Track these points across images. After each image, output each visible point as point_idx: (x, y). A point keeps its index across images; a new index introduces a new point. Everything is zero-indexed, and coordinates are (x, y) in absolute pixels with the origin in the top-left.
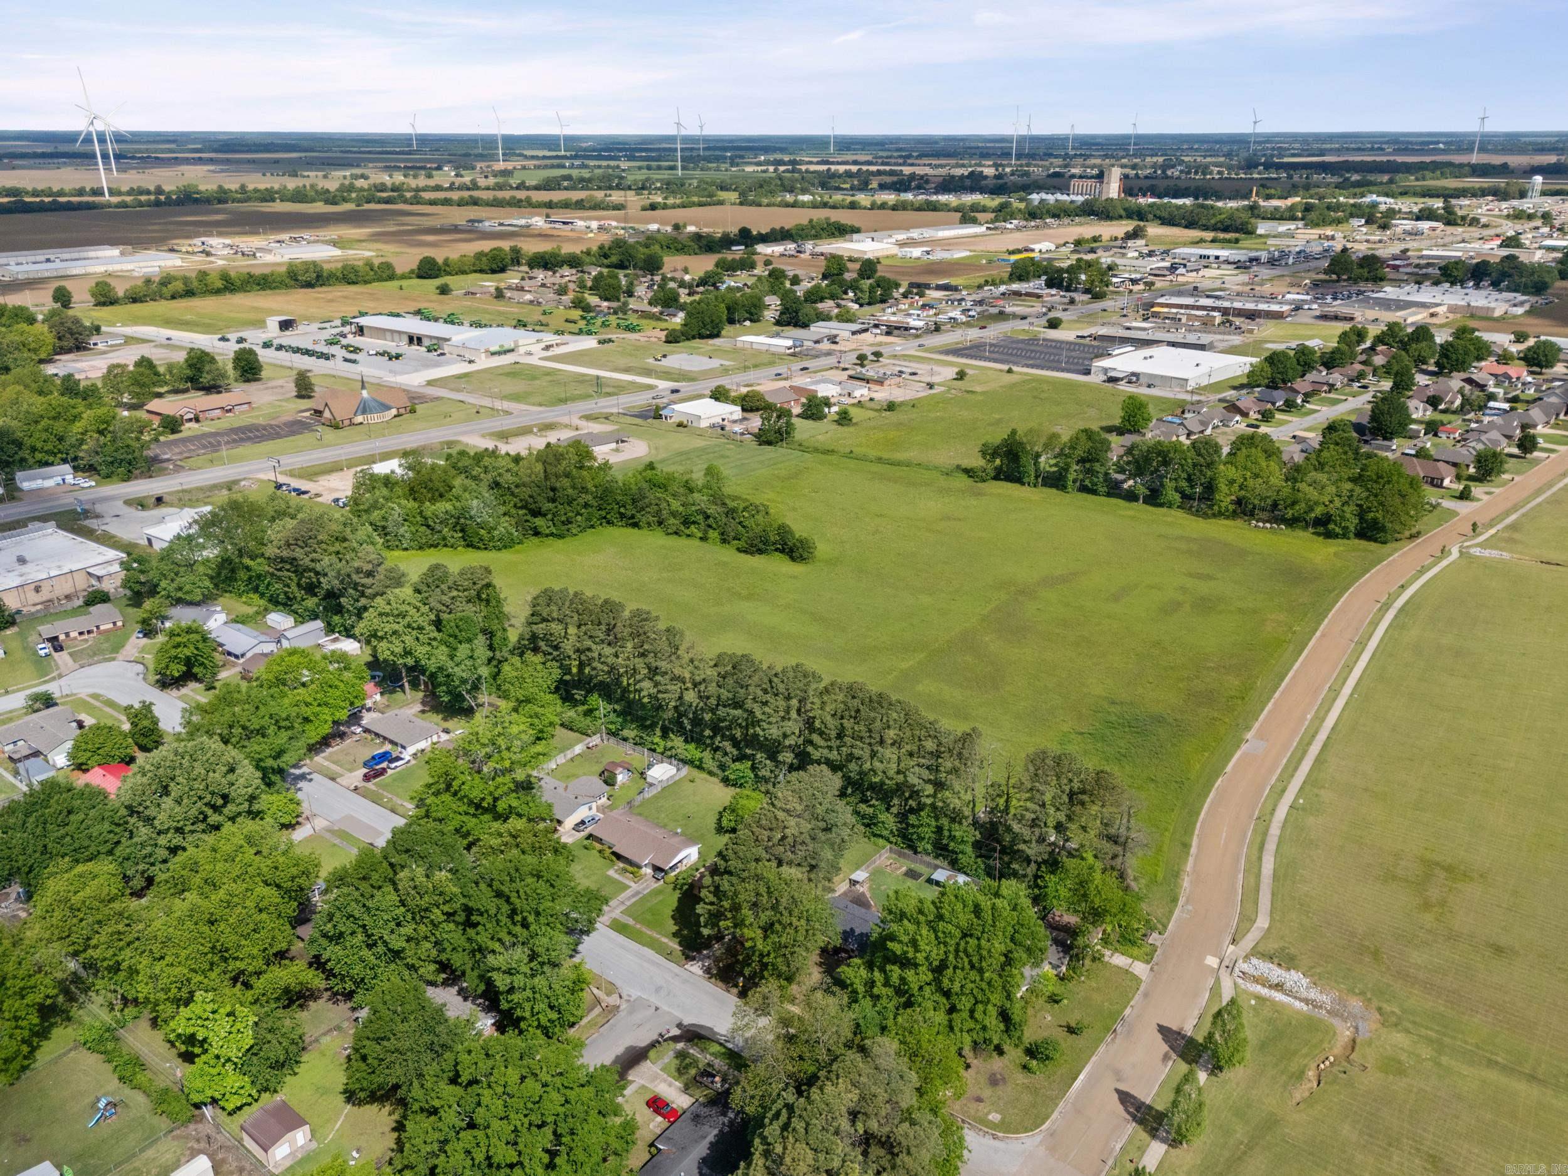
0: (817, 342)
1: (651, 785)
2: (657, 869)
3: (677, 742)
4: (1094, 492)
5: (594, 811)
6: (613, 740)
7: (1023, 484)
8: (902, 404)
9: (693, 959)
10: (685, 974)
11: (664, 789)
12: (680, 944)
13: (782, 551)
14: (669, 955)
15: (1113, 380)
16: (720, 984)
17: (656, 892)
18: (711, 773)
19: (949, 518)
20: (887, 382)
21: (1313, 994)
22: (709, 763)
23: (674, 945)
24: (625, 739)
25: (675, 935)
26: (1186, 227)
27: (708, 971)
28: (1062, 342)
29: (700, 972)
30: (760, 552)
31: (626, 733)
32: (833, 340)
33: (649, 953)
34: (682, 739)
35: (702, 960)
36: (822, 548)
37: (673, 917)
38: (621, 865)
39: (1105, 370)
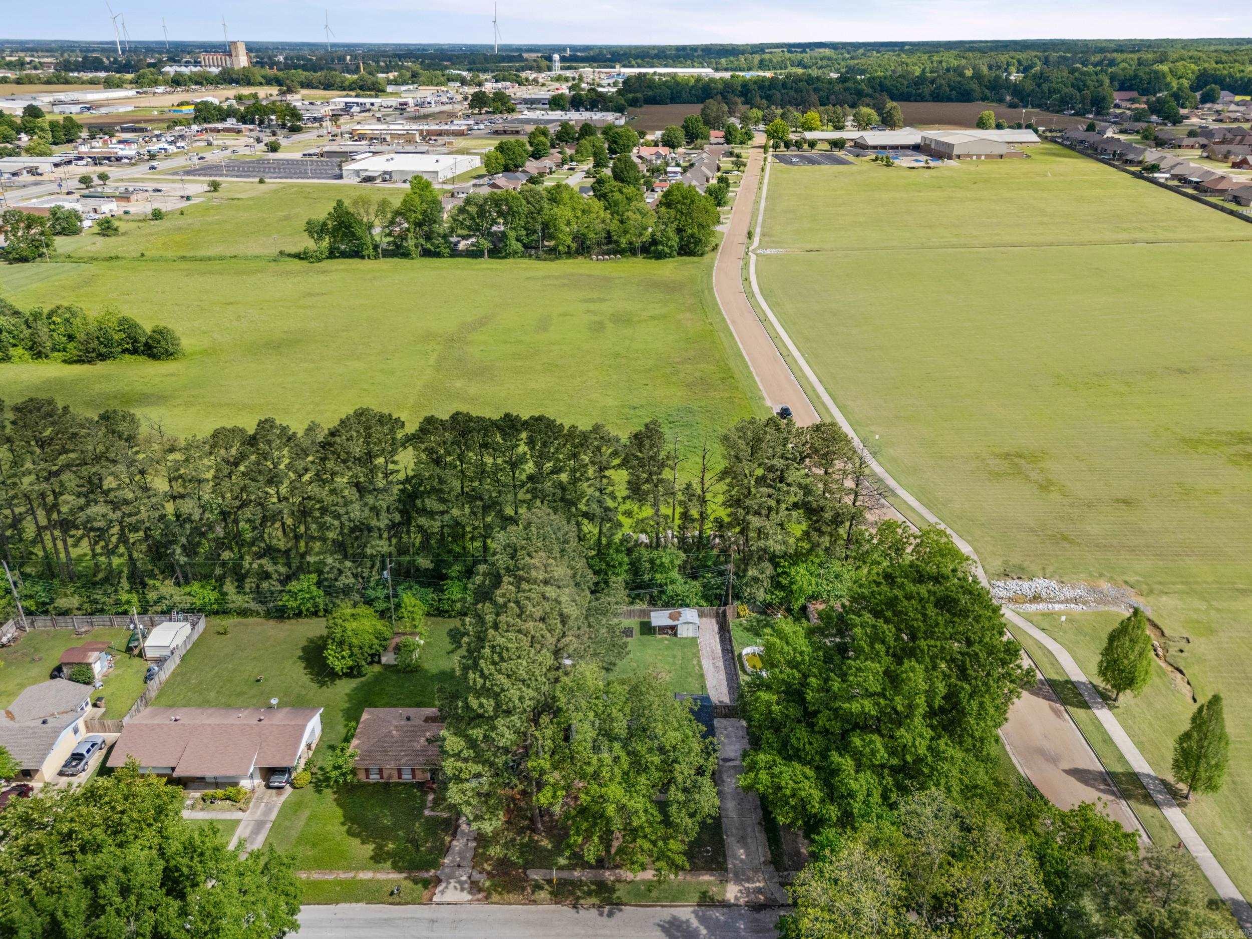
0: (14, 174)
1: (160, 661)
2: (269, 773)
3: (167, 588)
4: (437, 255)
5: (83, 733)
6: (42, 622)
7: (363, 257)
8: (167, 213)
9: (439, 881)
10: (444, 912)
11: (183, 659)
12: (396, 868)
13: (134, 352)
14: (393, 897)
15: (369, 179)
16: (512, 897)
17: (289, 811)
18: (243, 613)
19: (310, 294)
20: (134, 197)
21: (1068, 593)
22: (236, 599)
23: (388, 876)
24: (65, 613)
25: (377, 858)
26: (325, 89)
27: (474, 887)
28: (292, 160)
29: (466, 896)
30: (103, 357)
31: (62, 603)
32: (33, 171)
33: (359, 909)
34: (170, 582)
35: (450, 877)
36: (186, 343)
37: (350, 833)
38: (197, 794)
39: (357, 173)
